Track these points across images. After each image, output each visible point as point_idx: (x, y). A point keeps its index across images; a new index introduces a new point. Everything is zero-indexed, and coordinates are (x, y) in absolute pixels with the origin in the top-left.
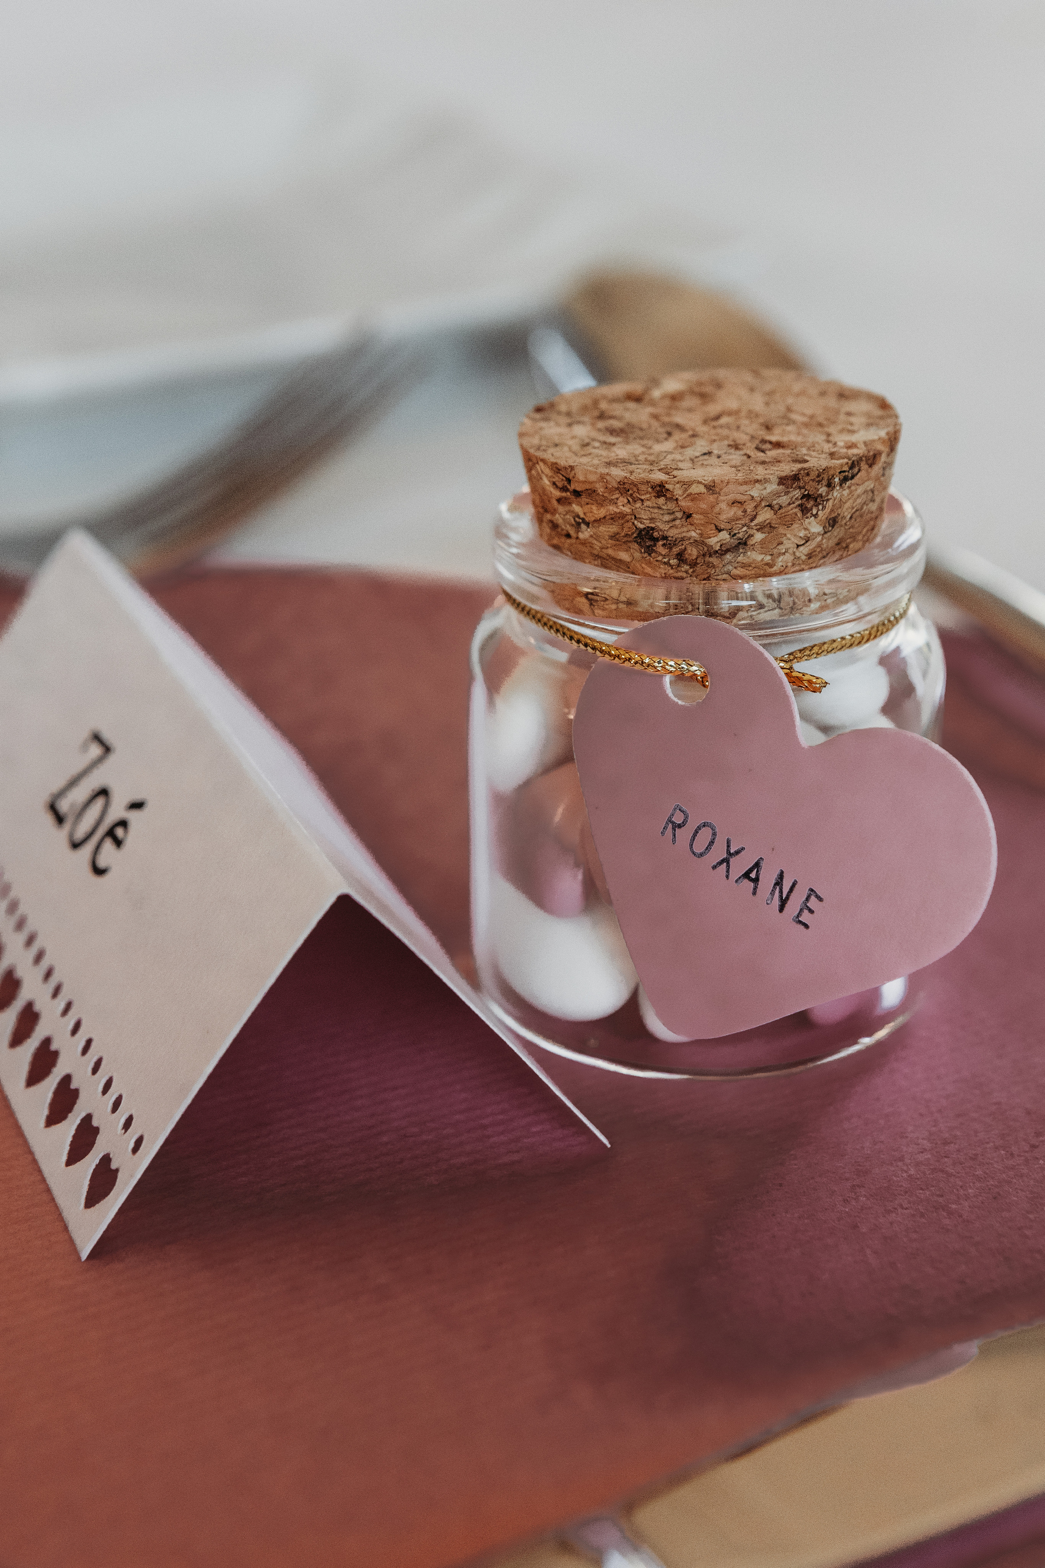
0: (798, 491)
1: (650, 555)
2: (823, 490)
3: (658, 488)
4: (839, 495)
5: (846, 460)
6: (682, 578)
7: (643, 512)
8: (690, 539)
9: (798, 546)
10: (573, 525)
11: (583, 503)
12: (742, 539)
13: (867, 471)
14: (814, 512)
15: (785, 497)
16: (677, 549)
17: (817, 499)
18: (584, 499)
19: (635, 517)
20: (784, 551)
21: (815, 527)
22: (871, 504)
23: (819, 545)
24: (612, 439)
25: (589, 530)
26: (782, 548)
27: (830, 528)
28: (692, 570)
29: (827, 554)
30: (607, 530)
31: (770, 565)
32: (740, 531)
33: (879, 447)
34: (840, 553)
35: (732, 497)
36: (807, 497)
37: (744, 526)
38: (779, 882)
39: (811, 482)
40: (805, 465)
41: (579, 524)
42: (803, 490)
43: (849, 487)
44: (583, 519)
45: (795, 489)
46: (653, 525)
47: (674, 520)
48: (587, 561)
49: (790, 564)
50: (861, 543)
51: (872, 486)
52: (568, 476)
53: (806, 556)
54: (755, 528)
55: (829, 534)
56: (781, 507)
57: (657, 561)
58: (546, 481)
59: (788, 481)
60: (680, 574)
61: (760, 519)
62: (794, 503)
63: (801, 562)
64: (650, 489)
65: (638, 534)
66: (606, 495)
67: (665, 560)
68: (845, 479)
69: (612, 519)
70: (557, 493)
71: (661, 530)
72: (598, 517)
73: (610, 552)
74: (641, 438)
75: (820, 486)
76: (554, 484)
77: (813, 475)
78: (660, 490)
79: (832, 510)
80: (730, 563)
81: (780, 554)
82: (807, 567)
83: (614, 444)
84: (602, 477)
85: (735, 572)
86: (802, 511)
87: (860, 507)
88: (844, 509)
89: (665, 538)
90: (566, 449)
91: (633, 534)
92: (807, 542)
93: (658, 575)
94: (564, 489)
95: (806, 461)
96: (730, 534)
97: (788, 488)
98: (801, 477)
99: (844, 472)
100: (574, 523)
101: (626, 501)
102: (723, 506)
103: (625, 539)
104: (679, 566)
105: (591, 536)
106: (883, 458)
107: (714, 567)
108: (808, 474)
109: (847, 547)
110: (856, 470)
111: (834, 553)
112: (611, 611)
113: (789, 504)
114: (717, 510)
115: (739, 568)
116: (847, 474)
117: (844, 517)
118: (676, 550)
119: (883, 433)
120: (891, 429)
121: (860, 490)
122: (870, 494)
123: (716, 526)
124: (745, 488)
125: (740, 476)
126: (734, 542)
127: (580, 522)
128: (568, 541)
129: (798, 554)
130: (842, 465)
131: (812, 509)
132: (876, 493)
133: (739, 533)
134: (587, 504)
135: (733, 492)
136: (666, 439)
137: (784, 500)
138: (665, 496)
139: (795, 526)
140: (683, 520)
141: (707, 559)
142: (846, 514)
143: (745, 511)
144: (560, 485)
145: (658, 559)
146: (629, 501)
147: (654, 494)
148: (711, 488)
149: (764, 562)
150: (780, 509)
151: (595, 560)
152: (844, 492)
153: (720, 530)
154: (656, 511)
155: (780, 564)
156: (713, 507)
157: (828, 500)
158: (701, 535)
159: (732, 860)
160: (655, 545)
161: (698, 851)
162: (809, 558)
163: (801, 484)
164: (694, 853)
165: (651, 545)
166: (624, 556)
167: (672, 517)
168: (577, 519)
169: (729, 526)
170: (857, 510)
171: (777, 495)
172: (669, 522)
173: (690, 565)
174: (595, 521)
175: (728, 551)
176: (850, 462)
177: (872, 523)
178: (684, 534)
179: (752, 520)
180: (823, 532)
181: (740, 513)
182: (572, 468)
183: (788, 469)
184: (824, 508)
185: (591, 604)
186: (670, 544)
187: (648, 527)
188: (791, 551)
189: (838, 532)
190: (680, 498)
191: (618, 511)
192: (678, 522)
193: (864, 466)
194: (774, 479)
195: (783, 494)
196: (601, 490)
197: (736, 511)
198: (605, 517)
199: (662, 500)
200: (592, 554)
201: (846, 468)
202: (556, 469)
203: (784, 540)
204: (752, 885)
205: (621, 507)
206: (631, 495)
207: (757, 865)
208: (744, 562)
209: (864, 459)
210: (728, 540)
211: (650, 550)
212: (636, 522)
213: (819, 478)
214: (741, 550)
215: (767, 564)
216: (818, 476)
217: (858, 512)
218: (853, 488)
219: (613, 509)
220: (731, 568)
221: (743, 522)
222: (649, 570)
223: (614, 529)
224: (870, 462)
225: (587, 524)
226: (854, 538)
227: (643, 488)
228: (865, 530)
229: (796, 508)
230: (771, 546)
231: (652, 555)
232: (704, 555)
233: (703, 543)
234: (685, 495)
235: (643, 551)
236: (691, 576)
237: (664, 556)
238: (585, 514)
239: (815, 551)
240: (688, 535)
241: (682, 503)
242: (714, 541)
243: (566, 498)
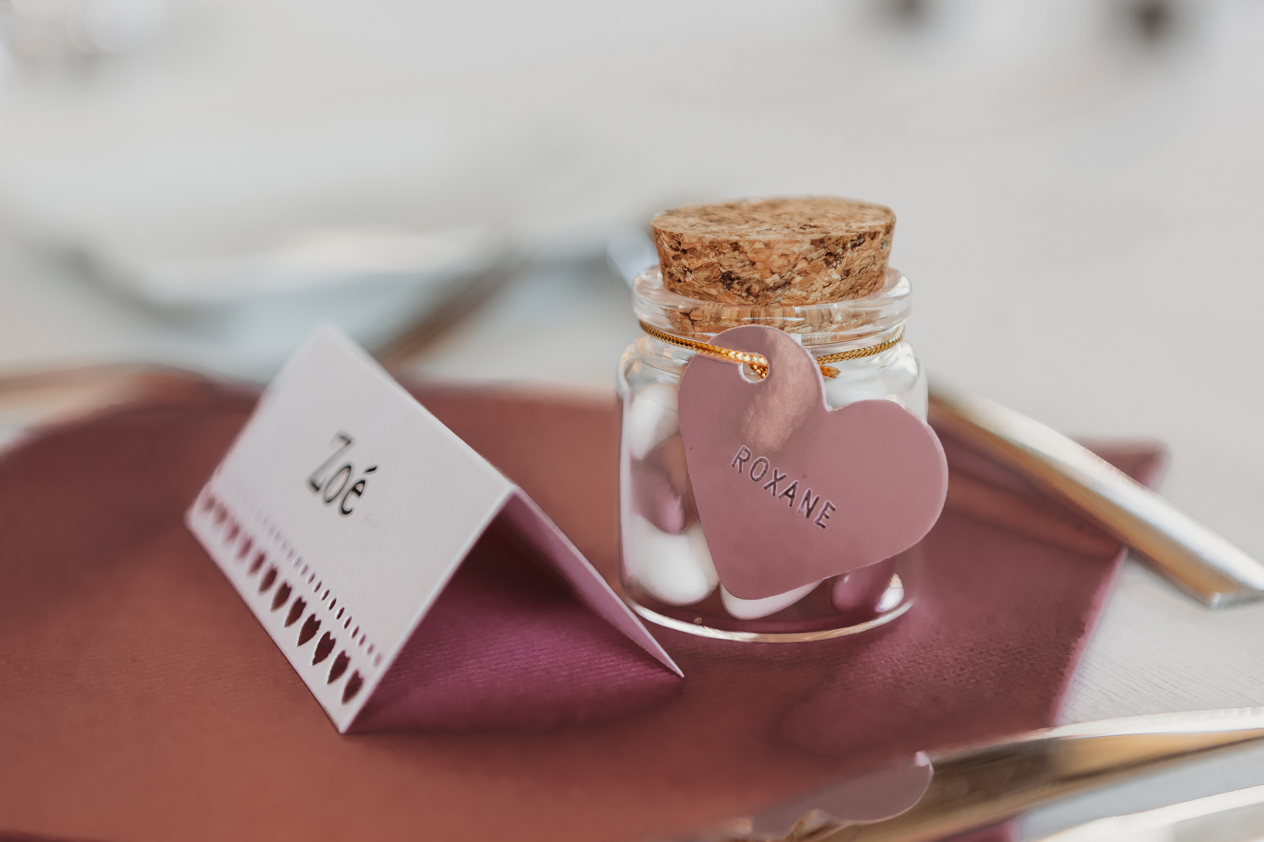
0: (823, 250)
1: (729, 290)
2: (840, 251)
3: (734, 245)
4: (851, 255)
5: (855, 233)
6: (749, 305)
7: (725, 261)
8: (754, 279)
9: (824, 287)
10: (682, 273)
11: (688, 258)
12: (788, 280)
13: (870, 242)
14: (834, 264)
15: (815, 253)
16: (747, 286)
17: (837, 257)
18: (689, 255)
19: (720, 265)
20: (815, 289)
21: (835, 276)
22: (873, 266)
23: (838, 288)
24: (710, 224)
25: (692, 275)
26: (814, 288)
27: (845, 277)
28: (756, 300)
29: (844, 295)
30: (704, 274)
31: (806, 299)
32: (787, 274)
33: (879, 229)
34: (853, 295)
35: (781, 252)
36: (829, 254)
37: (789, 271)
38: (807, 498)
39: (832, 244)
40: (829, 235)
41: (685, 272)
42: (827, 249)
43: (858, 251)
44: (688, 268)
45: (822, 248)
46: (731, 270)
47: (744, 266)
48: (691, 296)
49: (819, 299)
50: (866, 291)
51: (874, 253)
52: (679, 241)
53: (830, 294)
54: (796, 272)
55: (845, 280)
56: (812, 260)
57: (734, 294)
58: (666, 245)
59: (818, 243)
60: (747, 303)
61: (799, 267)
62: (821, 257)
63: (826, 298)
64: (729, 246)
65: (722, 276)
66: (702, 251)
67: (739, 293)
68: (854, 246)
69: (706, 266)
70: (672, 253)
71: (736, 273)
72: (697, 266)
73: (705, 289)
74: (729, 223)
75: (838, 247)
76: (671, 246)
77: (833, 240)
78: (735, 246)
79: (846, 265)
80: (780, 295)
81: (812, 291)
82: (831, 302)
83: (711, 225)
84: (700, 239)
85: (783, 302)
86: (826, 263)
87: (865, 266)
88: (855, 265)
89: (738, 278)
90: (680, 227)
91: (719, 276)
92: (830, 284)
93: (734, 303)
94: (677, 249)
95: (830, 233)
96: (780, 276)
97: (817, 247)
98: (825, 241)
99: (854, 240)
100: (682, 271)
101: (715, 254)
102: (775, 257)
103: (714, 280)
104: (747, 297)
105: (693, 280)
106: (881, 236)
107: (770, 298)
108: (830, 239)
109: (857, 291)
110: (862, 240)
111: (848, 294)
112: (705, 328)
113: (818, 258)
114: (771, 259)
115: (786, 299)
116: (856, 242)
117: (854, 271)
118: (745, 287)
119: (883, 223)
120: (888, 222)
121: (865, 254)
122: (873, 258)
123: (771, 270)
124: (788, 246)
125: (787, 239)
126: (783, 281)
127: (686, 271)
128: (679, 284)
129: (824, 292)
130: (853, 236)
131: (832, 263)
132: (877, 259)
133: (786, 276)
134: (691, 258)
135: (780, 249)
136: (745, 224)
137: (814, 255)
138: (738, 250)
139: (822, 273)
140: (750, 266)
141: (766, 292)
142: (856, 269)
143: (789, 261)
144: (674, 247)
145: (734, 292)
146: (716, 255)
147: (732, 249)
148: (767, 245)
149: (802, 296)
150: (812, 261)
151: (696, 295)
152: (854, 254)
153: (773, 273)
154: (733, 260)
155: (813, 298)
156: (768, 258)
157: (843, 258)
158: (762, 276)
159: (777, 483)
160: (732, 283)
161: (756, 477)
162: (832, 296)
163: (825, 245)
164: (753, 479)
165: (730, 283)
166: (713, 291)
167: (743, 264)
168: (685, 269)
169: (779, 271)
170: (863, 268)
171: (810, 251)
172: (741, 267)
173: (755, 296)
174: (695, 269)
175: (778, 287)
176: (858, 234)
177: (875, 279)
178: (751, 276)
179: (794, 267)
180: (840, 279)
181: (786, 262)
182: (681, 235)
183: (817, 236)
184: (841, 263)
185: (693, 324)
186: (742, 282)
187: (728, 271)
188: (819, 290)
189: (850, 281)
190: (748, 251)
191: (709, 261)
192: (747, 268)
193: (868, 239)
194: (808, 241)
195: (814, 251)
196: (699, 248)
197: (782, 261)
198: (701, 266)
199: (736, 253)
200: (694, 292)
201: (855, 238)
202: (672, 236)
203: (815, 282)
204: (790, 499)
205: (712, 258)
206: (718, 250)
207: (793, 487)
208: (789, 295)
209: (867, 233)
210: (779, 280)
211: (729, 287)
212: (721, 268)
213: (837, 243)
214: (787, 287)
215: (804, 298)
216: (837, 241)
217: (864, 269)
218: (860, 252)
219: (706, 260)
220: (780, 299)
221: (788, 268)
222: (728, 300)
223: (706, 273)
224: (872, 236)
225: (691, 272)
226: (862, 286)
227: (725, 245)
228: (869, 283)
229: (822, 261)
230: (807, 285)
231: (731, 290)
232: (763, 290)
233: (763, 282)
234: (751, 249)
235: (725, 287)
236: (755, 304)
237: (739, 290)
238: (689, 265)
239: (835, 291)
240: (753, 276)
241: (750, 255)
242: (771, 280)
243: (678, 255)
